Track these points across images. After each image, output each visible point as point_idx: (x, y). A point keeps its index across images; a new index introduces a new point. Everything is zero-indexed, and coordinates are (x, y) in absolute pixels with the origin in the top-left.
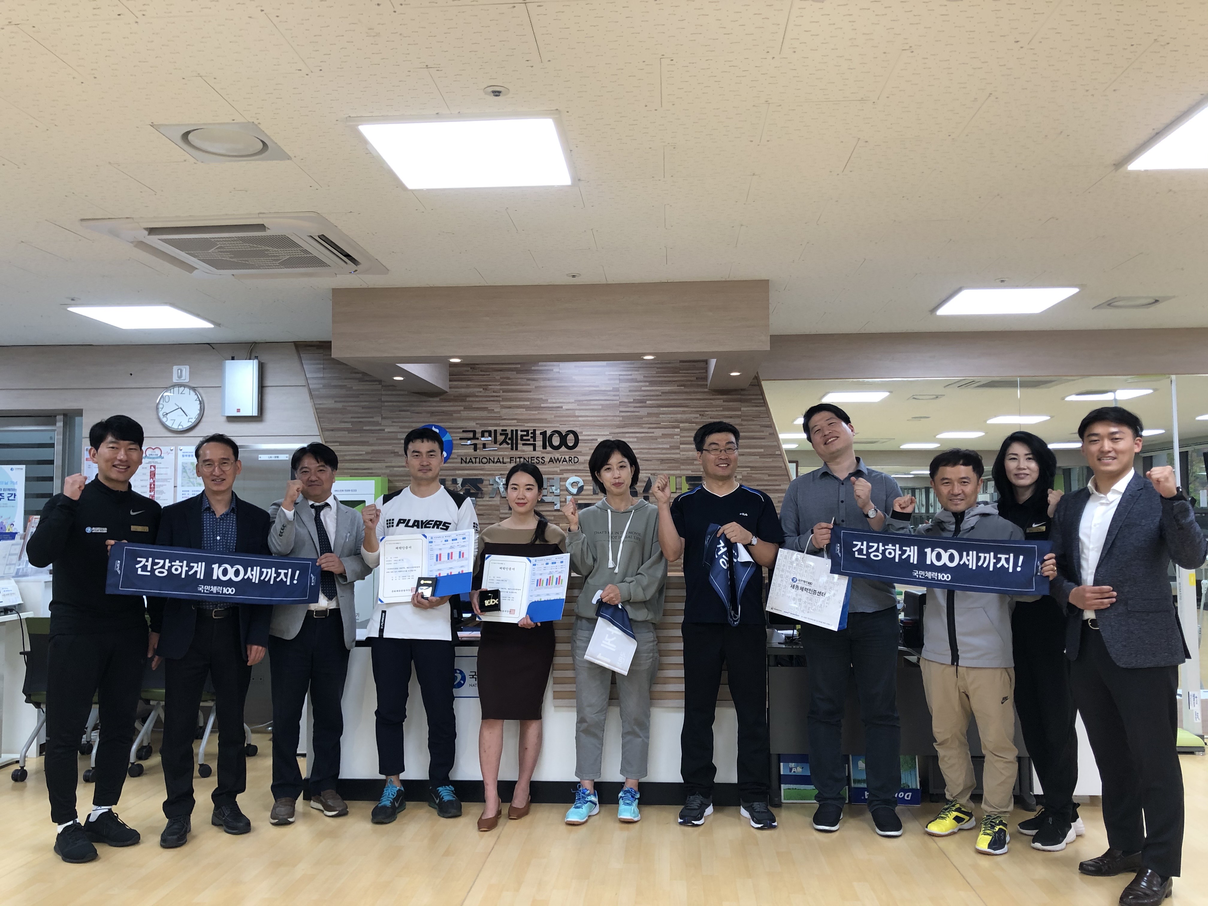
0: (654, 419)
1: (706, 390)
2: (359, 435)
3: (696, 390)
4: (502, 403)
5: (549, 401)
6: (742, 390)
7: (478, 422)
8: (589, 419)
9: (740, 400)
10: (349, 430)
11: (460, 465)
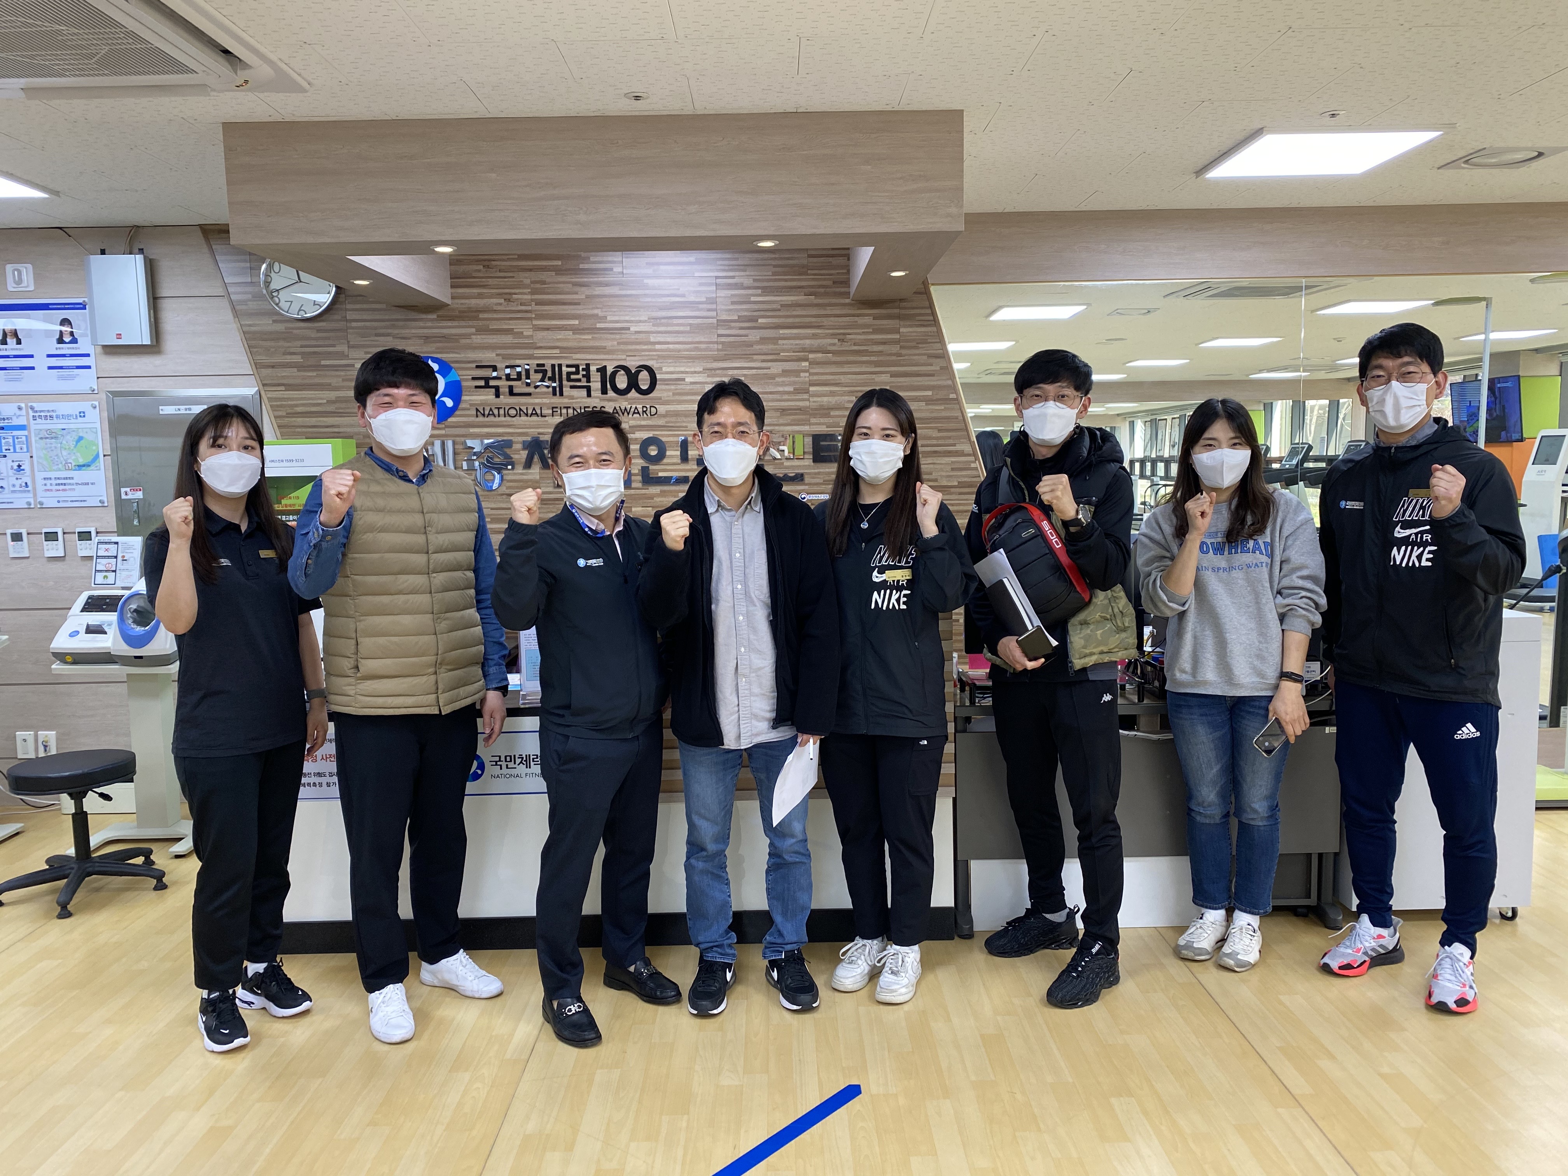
0: (771, 347)
1: (847, 301)
2: (315, 374)
3: (834, 301)
4: (535, 322)
5: (609, 318)
6: (901, 300)
7: (499, 352)
8: (671, 346)
9: (899, 317)
10: (300, 367)
11: (474, 419)
